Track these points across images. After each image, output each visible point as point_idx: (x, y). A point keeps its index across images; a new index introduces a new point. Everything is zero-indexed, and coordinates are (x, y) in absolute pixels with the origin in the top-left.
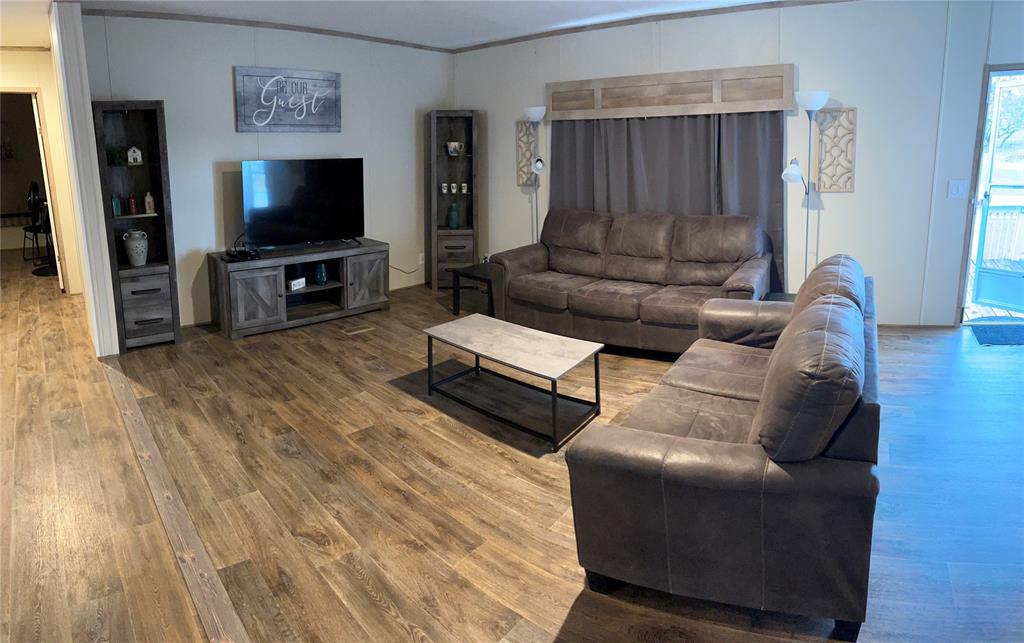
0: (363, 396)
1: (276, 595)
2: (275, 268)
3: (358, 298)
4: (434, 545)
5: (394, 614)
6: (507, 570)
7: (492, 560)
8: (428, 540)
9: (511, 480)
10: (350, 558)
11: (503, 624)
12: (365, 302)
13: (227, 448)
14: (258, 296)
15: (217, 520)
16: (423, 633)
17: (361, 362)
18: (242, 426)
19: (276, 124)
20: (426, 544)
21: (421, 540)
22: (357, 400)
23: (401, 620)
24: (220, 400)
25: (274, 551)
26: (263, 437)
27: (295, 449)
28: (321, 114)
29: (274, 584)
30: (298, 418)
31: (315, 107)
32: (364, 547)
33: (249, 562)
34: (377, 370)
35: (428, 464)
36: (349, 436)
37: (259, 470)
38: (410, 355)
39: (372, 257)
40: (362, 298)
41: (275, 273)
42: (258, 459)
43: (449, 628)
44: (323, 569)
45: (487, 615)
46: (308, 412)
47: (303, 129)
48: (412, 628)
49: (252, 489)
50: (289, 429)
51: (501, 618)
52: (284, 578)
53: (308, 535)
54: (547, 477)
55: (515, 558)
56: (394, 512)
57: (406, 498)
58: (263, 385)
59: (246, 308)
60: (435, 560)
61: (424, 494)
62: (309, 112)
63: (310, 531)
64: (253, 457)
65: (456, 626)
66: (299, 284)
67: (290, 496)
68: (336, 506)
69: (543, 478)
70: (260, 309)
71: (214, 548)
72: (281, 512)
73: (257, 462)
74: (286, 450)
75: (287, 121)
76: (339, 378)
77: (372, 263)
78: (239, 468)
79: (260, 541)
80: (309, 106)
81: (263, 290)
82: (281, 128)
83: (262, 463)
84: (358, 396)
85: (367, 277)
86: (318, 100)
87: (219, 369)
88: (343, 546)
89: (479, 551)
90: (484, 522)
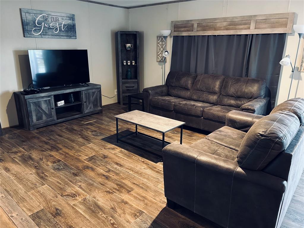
0: (91, 145)
1: (55, 217)
2: (49, 96)
3: (89, 108)
4: (116, 192)
5: (101, 214)
6: (141, 198)
7: (136, 195)
8: (114, 190)
9: (146, 170)
10: (85, 200)
11: (138, 214)
12: (92, 110)
13: (31, 172)
14: (42, 109)
15: (27, 199)
16: (111, 218)
17: (90, 133)
18: (37, 163)
19: (44, 34)
20: (113, 191)
21: (111, 190)
22: (88, 147)
23: (103, 215)
24: (26, 155)
25: (54, 203)
26: (48, 165)
27: (62, 167)
28: (67, 31)
29: (54, 214)
30: (63, 156)
31: (63, 28)
32: (90, 195)
33: (43, 209)
34: (97, 135)
35: (116, 166)
36: (84, 160)
37: (46, 178)
38: (110, 129)
39: (94, 91)
40: (90, 108)
41: (49, 98)
42: (46, 174)
43: (120, 216)
44: (74, 205)
45: (133, 212)
46: (67, 153)
47: (58, 37)
48: (107, 217)
49: (43, 184)
50: (59, 161)
51: (138, 213)
52: (58, 211)
53: (68, 195)
54: (159, 170)
55: (144, 195)
56: (102, 183)
57: (107, 178)
58: (47, 146)
59: (36, 116)
60: (116, 196)
61: (113, 176)
62: (60, 30)
63: (69, 194)
64: (43, 173)
65: (122, 215)
66: (61, 103)
67: (60, 184)
68: (79, 184)
69: (157, 170)
70: (44, 116)
71: (27, 209)
72: (56, 190)
73: (45, 175)
74: (58, 168)
75: (50, 33)
76: (81, 140)
77: (94, 93)
78: (37, 178)
79: (47, 201)
80: (60, 27)
81: (44, 106)
82: (47, 36)
83: (47, 175)
84: (89, 145)
85: (92, 99)
86: (65, 25)
87: (24, 143)
88: (82, 196)
89: (132, 193)
90: (134, 183)
